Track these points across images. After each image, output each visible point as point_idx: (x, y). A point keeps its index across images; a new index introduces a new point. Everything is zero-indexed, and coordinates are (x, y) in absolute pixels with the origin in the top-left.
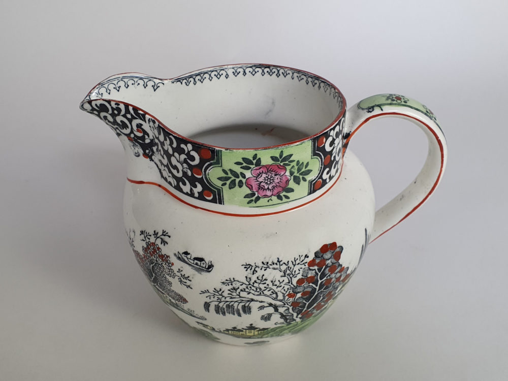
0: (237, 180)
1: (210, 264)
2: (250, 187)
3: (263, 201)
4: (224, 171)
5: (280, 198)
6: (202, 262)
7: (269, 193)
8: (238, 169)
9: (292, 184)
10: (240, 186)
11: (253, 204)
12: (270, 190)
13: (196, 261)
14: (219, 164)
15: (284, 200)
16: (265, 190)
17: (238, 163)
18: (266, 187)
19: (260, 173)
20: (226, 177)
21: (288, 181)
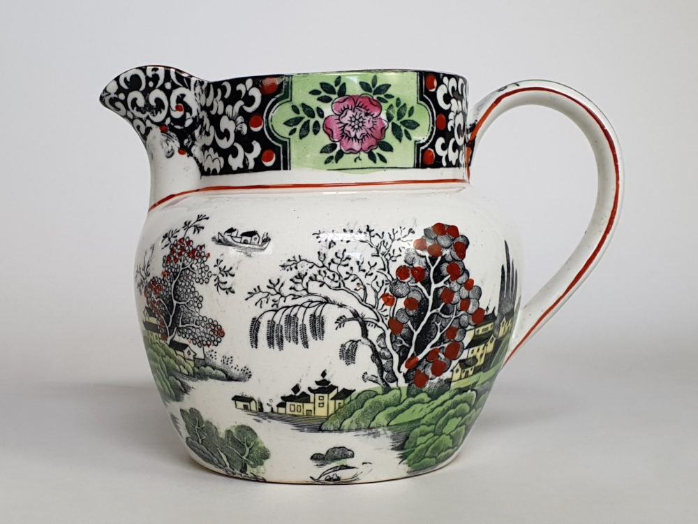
0: (312, 121)
1: (265, 237)
2: (330, 133)
3: (347, 160)
4: (295, 109)
5: (372, 157)
6: (253, 237)
7: (356, 146)
8: (313, 102)
9: (389, 138)
10: (316, 132)
11: (333, 165)
12: (358, 140)
13: (244, 238)
14: (288, 97)
15: (379, 163)
16: (351, 140)
17: (314, 92)
18: (353, 134)
19: (345, 109)
20: (296, 118)
21: (384, 130)
